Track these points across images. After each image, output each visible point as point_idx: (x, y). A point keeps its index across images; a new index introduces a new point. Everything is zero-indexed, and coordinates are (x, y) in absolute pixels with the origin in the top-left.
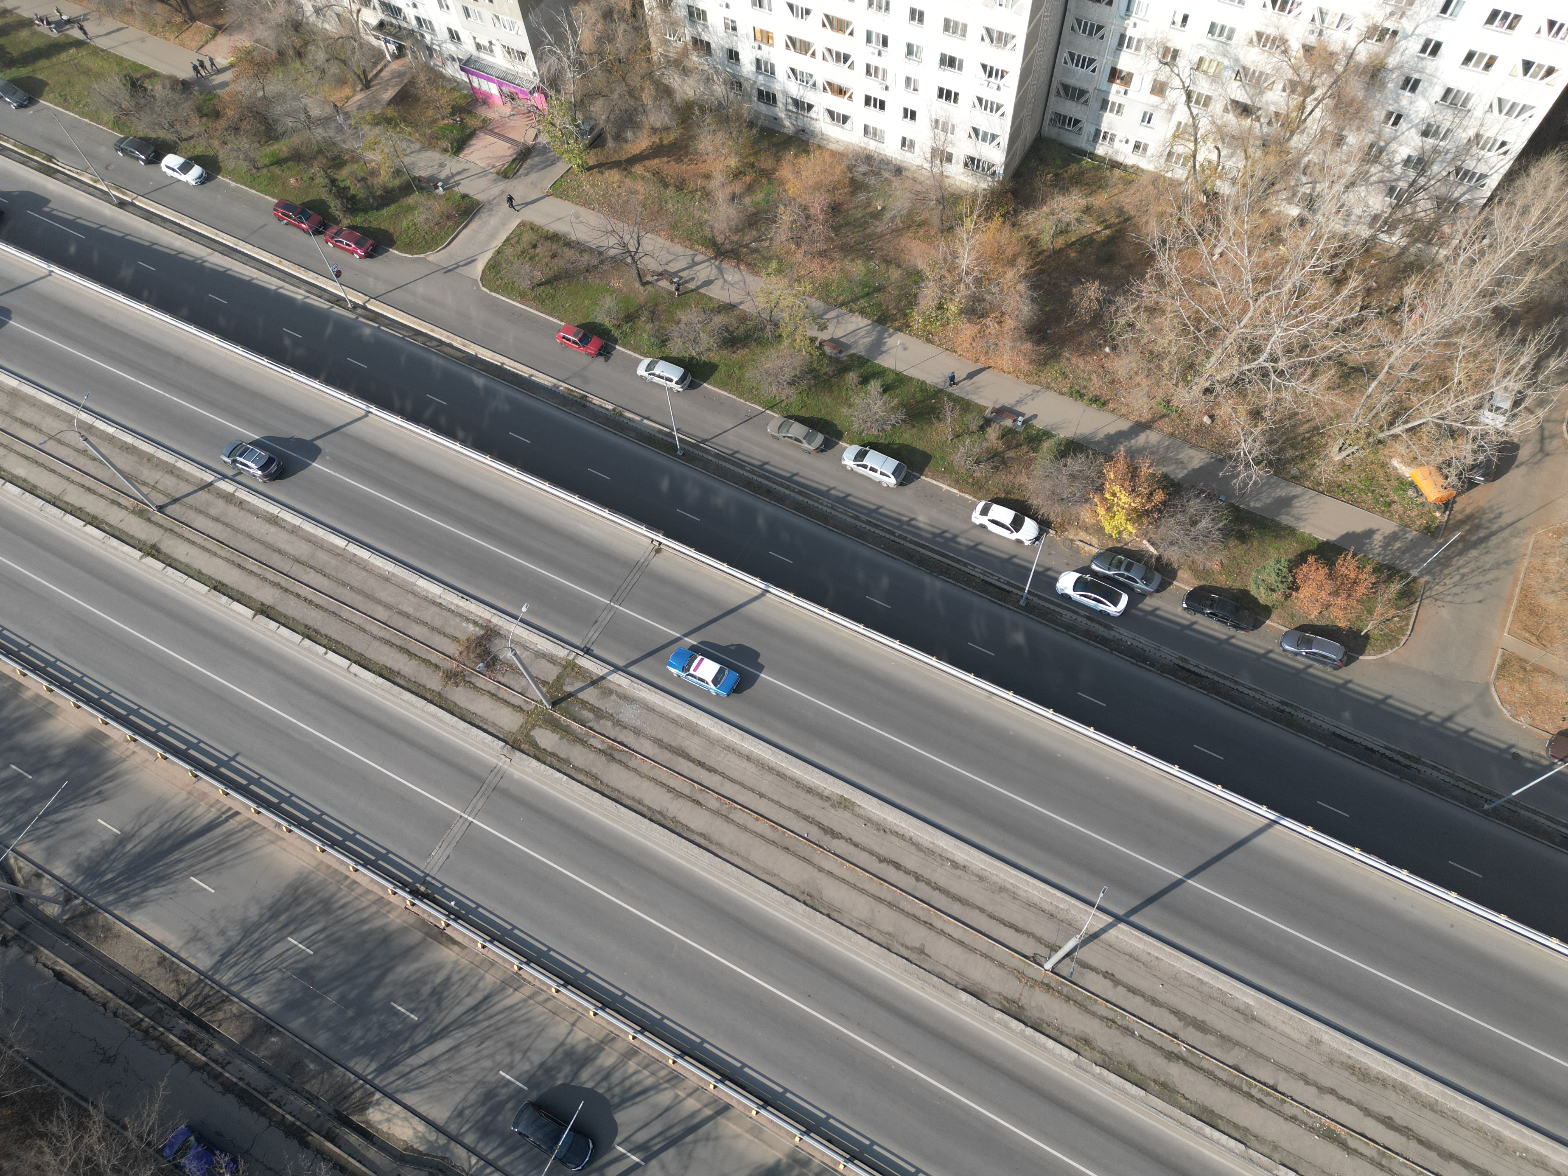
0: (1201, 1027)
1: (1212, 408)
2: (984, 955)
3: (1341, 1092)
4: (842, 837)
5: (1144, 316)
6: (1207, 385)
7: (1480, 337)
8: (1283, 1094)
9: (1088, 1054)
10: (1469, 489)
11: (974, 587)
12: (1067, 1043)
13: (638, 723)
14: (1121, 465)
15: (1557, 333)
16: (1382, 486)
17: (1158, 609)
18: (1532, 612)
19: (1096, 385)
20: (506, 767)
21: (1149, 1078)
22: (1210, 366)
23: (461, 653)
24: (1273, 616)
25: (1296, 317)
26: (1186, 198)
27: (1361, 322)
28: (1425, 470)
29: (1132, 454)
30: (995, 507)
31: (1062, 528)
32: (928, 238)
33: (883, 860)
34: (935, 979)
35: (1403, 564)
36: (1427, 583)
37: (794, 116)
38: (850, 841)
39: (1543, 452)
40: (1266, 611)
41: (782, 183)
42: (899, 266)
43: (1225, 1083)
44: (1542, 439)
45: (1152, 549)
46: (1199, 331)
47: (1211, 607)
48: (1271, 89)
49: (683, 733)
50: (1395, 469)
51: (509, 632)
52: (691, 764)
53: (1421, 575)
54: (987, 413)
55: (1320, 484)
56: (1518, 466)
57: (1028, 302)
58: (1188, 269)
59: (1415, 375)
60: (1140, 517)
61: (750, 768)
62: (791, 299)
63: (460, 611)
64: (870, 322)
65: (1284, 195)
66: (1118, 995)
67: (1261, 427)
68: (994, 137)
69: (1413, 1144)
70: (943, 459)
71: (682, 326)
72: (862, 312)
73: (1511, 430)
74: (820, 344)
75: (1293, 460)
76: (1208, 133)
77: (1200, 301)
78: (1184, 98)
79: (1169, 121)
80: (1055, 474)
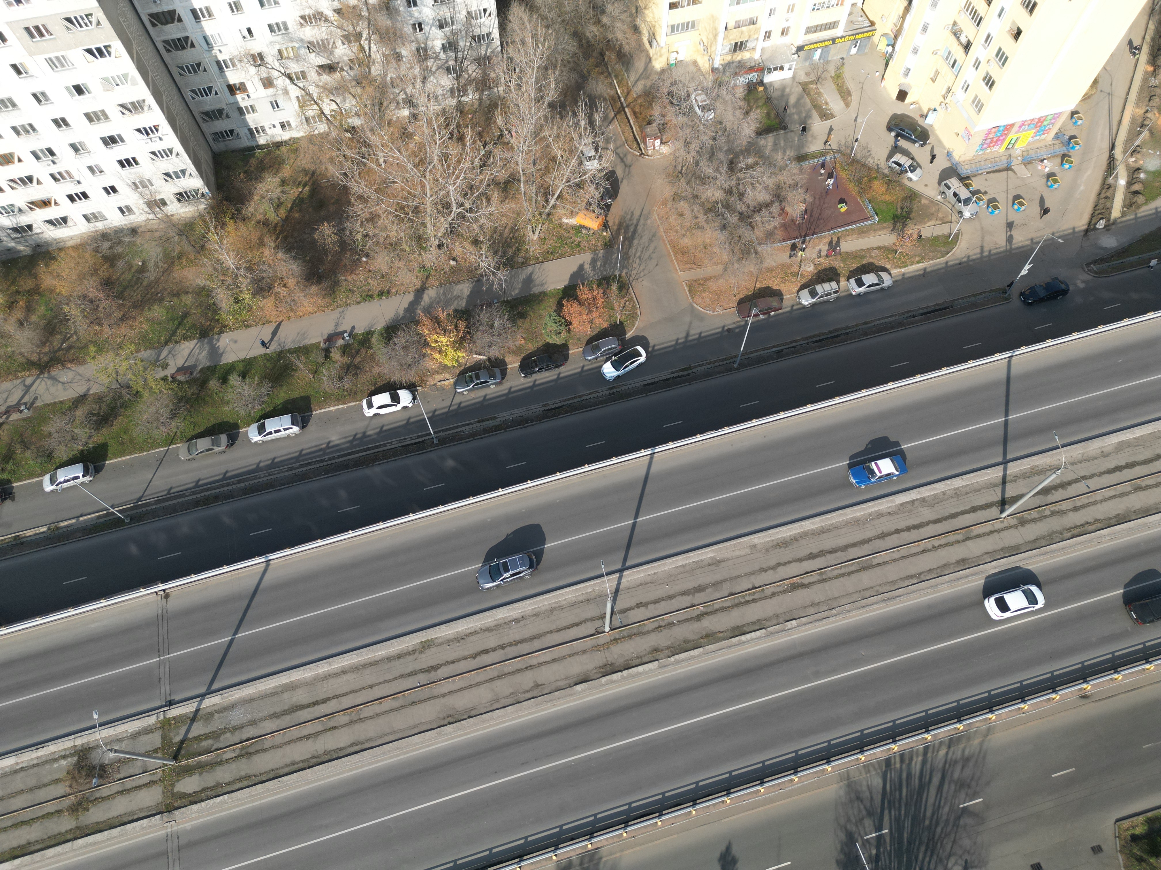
0: (700, 589)
1: (450, 254)
2: (571, 655)
3: (782, 561)
4: (441, 665)
5: (369, 226)
6: (437, 243)
7: (553, 125)
8: (760, 587)
9: (662, 656)
10: (609, 210)
11: (401, 455)
12: (648, 660)
13: (249, 717)
14: (427, 322)
15: (587, 99)
16: (568, 238)
17: (511, 388)
18: (683, 253)
19: (375, 285)
20: (175, 828)
21: (699, 639)
22: (430, 229)
23: (70, 786)
24: (570, 347)
25: (453, 173)
26: (338, 141)
27: (489, 154)
28: (581, 214)
29: (428, 311)
30: (374, 398)
31: (423, 382)
32: (192, 263)
33: (474, 656)
34: (556, 693)
35: (608, 272)
36: (626, 273)
37: (22, 240)
38: (448, 663)
39: (627, 166)
40: (565, 347)
41: (51, 291)
42: (187, 293)
43: (732, 607)
44: (622, 160)
45: (481, 357)
46: (408, 214)
47: (536, 366)
48: (336, 47)
49: (286, 695)
50: (567, 224)
51: (97, 740)
52: (309, 709)
53: (621, 271)
54: (322, 345)
55: (537, 258)
56: (622, 182)
57: (292, 262)
58: (373, 182)
59: (538, 167)
60: (460, 344)
61: (350, 677)
62: (125, 365)
63: (44, 759)
64: (196, 341)
65: (392, 107)
66: (653, 610)
67: (484, 247)
68: (183, 172)
69: (829, 556)
70: (317, 392)
71: (55, 435)
72: (185, 338)
73: (604, 165)
74: (172, 377)
75: (515, 254)
76: (319, 94)
77: (394, 196)
78: (288, 81)
79: (290, 99)
80: (393, 353)
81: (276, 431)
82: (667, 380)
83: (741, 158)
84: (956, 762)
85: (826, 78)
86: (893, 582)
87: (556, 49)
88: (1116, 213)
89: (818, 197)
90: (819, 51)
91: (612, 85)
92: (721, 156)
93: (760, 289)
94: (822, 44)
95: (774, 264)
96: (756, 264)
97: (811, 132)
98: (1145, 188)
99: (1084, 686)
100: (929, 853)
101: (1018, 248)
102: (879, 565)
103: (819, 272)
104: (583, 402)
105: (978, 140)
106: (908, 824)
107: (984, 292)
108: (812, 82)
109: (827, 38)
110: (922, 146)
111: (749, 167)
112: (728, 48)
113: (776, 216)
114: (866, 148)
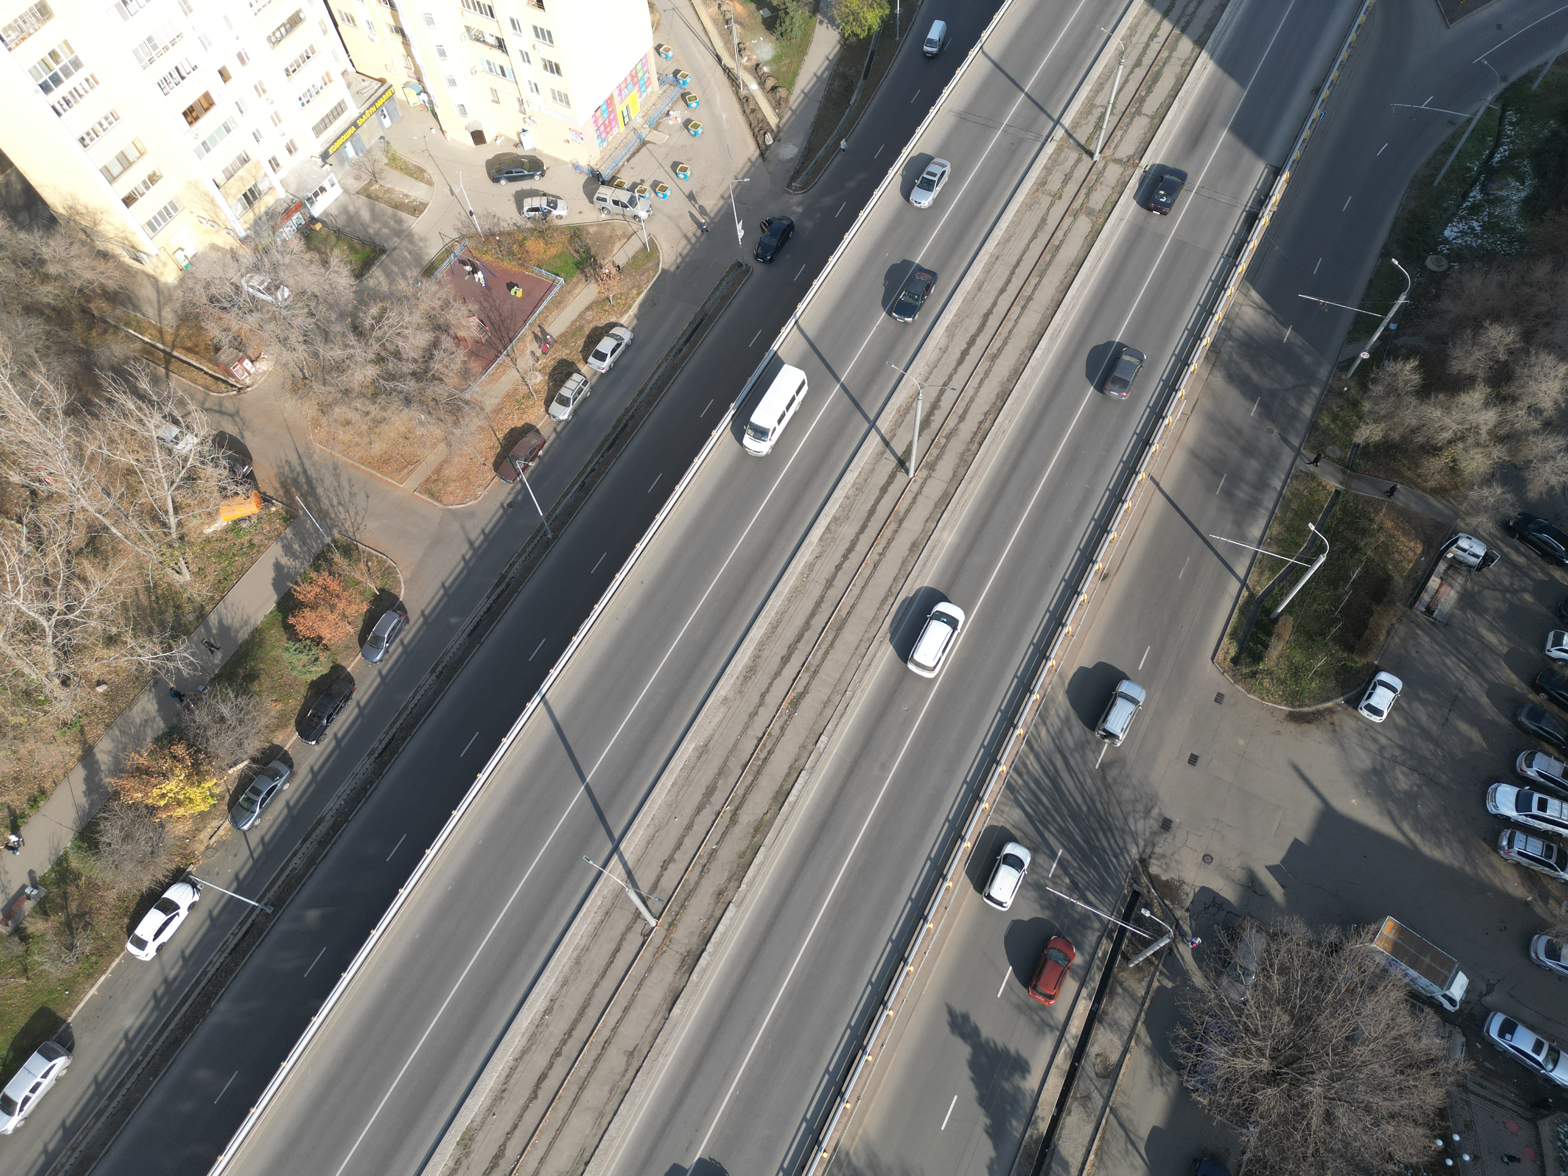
0: (711, 790)
1: (88, 681)
2: (639, 987)
3: (763, 690)
4: (504, 1145)
6: (57, 681)
7: (92, 432)
8: (764, 734)
9: (731, 893)
10: (254, 480)
11: (237, 965)
12: (721, 912)
14: (128, 783)
15: (110, 374)
16: (230, 547)
17: (312, 769)
18: (386, 462)
19: (14, 798)
21: (751, 841)
22: (34, 675)
24: (344, 664)
27: (36, 526)
28: (223, 509)
29: (118, 770)
30: (139, 931)
31: (189, 857)
33: (534, 1096)
34: (658, 1041)
35: (316, 548)
36: (340, 532)
38: (509, 1134)
39: (233, 415)
40: (337, 670)
43: (756, 778)
44: (221, 413)
45: (241, 766)
47: (321, 718)
50: (215, 532)
53: (330, 534)
54: (5, 930)
55: (212, 598)
56: (243, 437)
59: (116, 495)
60: (198, 773)
66: (682, 858)
67: (128, 638)
69: (800, 646)
70: (51, 992)
73: (202, 433)
75: (177, 617)
80: (116, 857)
81: (33, 1090)
82: (489, 609)
83: (361, 315)
84: (1061, 731)
85: (382, 171)
86: (875, 618)
87: (17, 344)
88: (773, 120)
89: (482, 299)
90: (349, 145)
91: (129, 337)
92: (337, 328)
93: (505, 438)
94: (345, 137)
95: (497, 401)
96: (478, 414)
97: (416, 237)
98: (777, 79)
99: (1096, 567)
100: (1109, 834)
101: (717, 214)
102: (849, 613)
103: (551, 376)
104: (415, 711)
105: (591, 133)
106: (1072, 826)
107: (723, 279)
108: (370, 183)
109: (345, 126)
110: (542, 175)
111: (379, 318)
112: (240, 207)
113: (454, 349)
114: (487, 215)
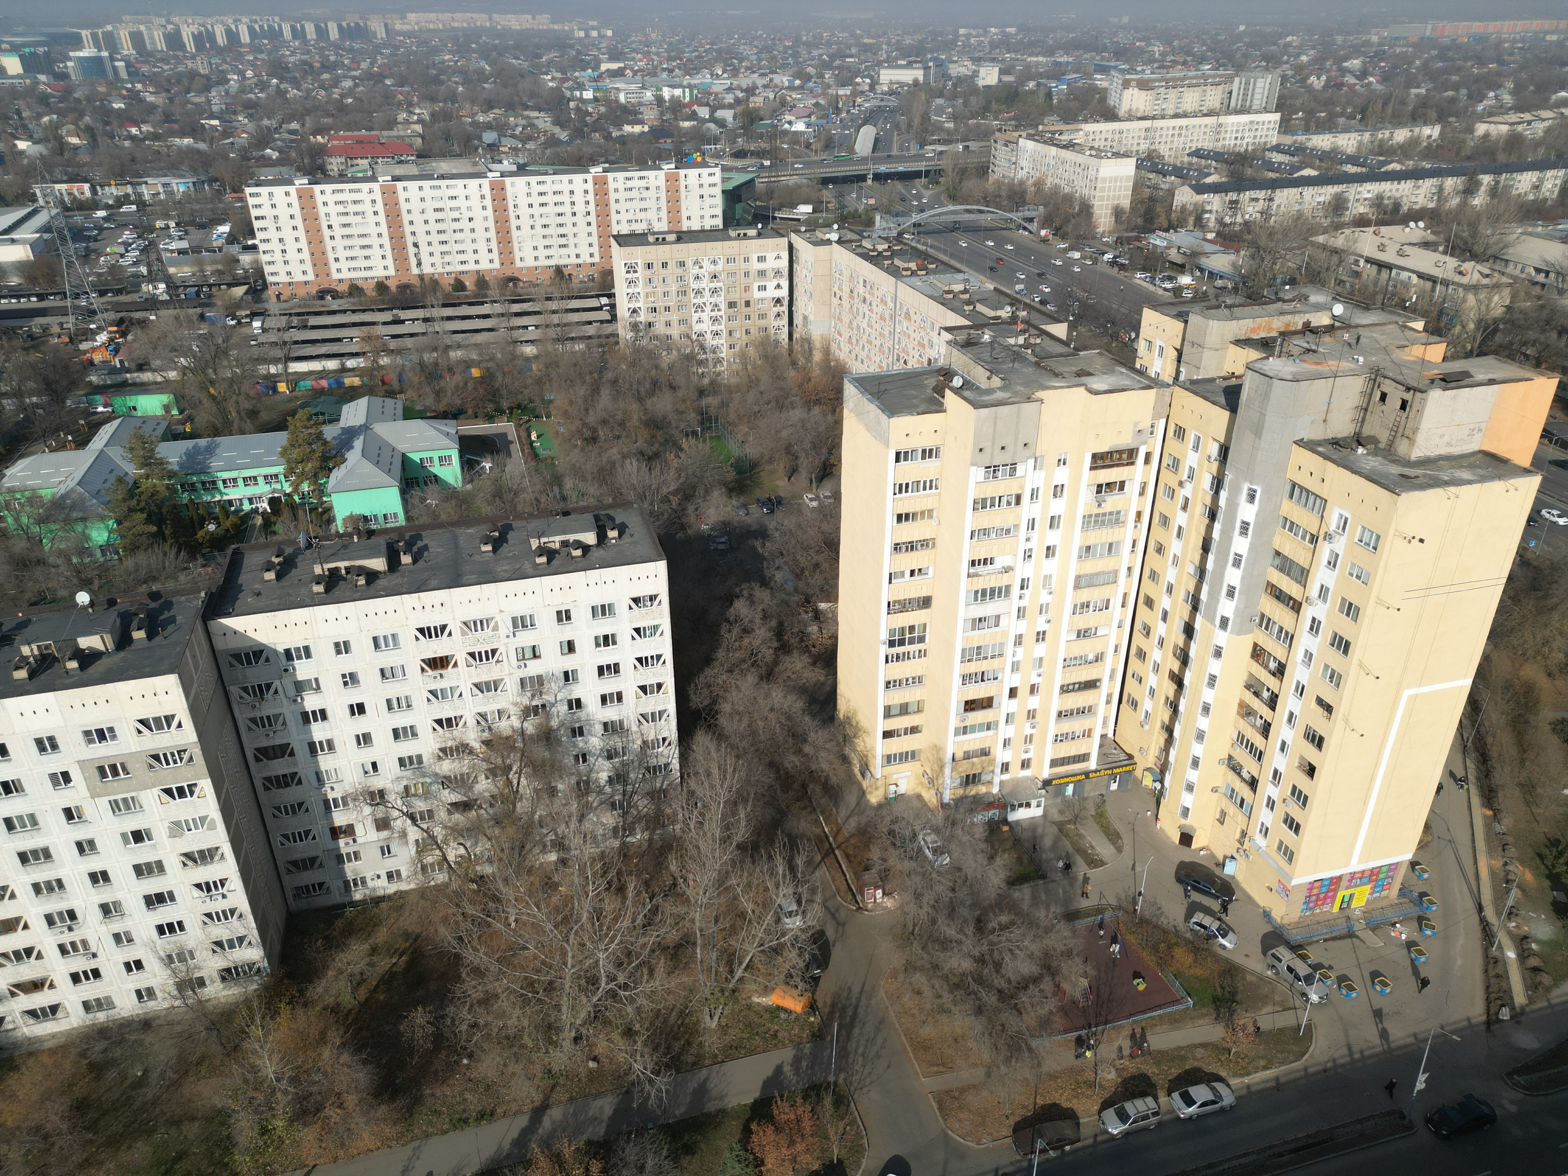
1: (590, 1051)
5: (481, 1010)
6: (573, 1034)
7: (743, 871)
10: (817, 985)
14: (543, 1163)
15: (786, 839)
16: (761, 1025)
18: (925, 1048)
19: (474, 1101)
22: (565, 1015)
25: (607, 935)
26: (458, 894)
27: (657, 909)
28: (778, 991)
29: (546, 1144)
32: (214, 1071)
35: (818, 1078)
36: (845, 1080)
39: (840, 924)
42: (193, 1119)
44: (833, 916)
46: (538, 993)
48: (477, 782)
50: (759, 1004)
53: (837, 1076)
55: (716, 1056)
56: (834, 946)
57: (360, 1067)
58: (496, 949)
59: (720, 926)
65: (537, 850)
67: (640, 1040)
68: (241, 939)
73: (810, 923)
75: (683, 1050)
76: (446, 836)
77: (523, 968)
78: (409, 822)
79: (407, 843)
83: (991, 915)
85: (1085, 818)
87: (748, 782)
88: (1520, 997)
89: (1102, 969)
90: (1071, 786)
91: (817, 823)
92: (965, 912)
93: (1043, 1107)
94: (1073, 779)
95: (1058, 1068)
96: (1032, 1067)
98: (1545, 964)
103: (1125, 1082)
105: (1299, 897)
107: (1373, 1117)
108: (1069, 822)
109: (1079, 771)
111: (1003, 927)
112: (958, 781)
113: (1049, 995)
114: (1154, 904)
